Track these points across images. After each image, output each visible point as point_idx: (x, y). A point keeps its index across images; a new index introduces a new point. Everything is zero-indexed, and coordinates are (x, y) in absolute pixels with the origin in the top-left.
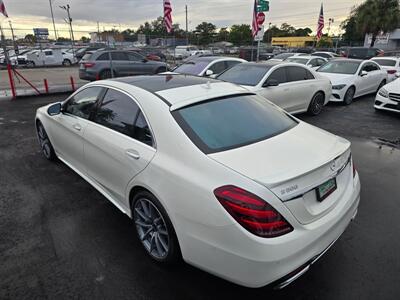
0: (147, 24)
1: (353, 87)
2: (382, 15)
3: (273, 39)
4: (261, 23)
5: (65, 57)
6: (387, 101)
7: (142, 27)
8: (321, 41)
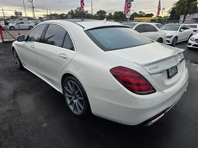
0: (72, 11)
1: (176, 37)
2: (189, 5)
3: (135, 18)
4: (129, 7)
5: (30, 25)
6: (194, 43)
7: (69, 12)
8: (159, 19)
